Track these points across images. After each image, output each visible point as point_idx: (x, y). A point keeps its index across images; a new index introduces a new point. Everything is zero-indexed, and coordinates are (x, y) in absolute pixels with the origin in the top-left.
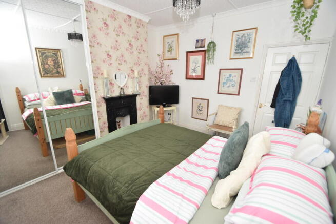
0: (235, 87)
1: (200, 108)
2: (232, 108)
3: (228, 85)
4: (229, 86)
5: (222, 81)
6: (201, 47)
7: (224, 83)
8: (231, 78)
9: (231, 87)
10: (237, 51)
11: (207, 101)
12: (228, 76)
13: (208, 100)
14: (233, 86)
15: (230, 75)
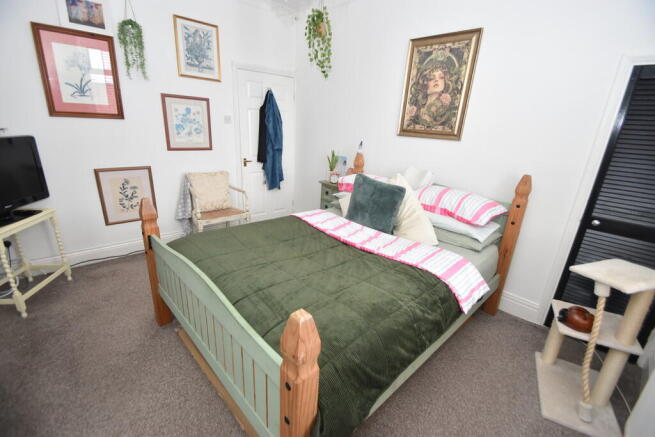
0: (202, 135)
1: (129, 192)
2: (216, 173)
3: (187, 130)
4: (190, 134)
5: (173, 122)
6: (89, 23)
7: (178, 126)
8: (191, 117)
9: (194, 133)
10: (189, 61)
11: (146, 171)
12: (184, 112)
13: (149, 169)
14: (198, 131)
15: (188, 110)
